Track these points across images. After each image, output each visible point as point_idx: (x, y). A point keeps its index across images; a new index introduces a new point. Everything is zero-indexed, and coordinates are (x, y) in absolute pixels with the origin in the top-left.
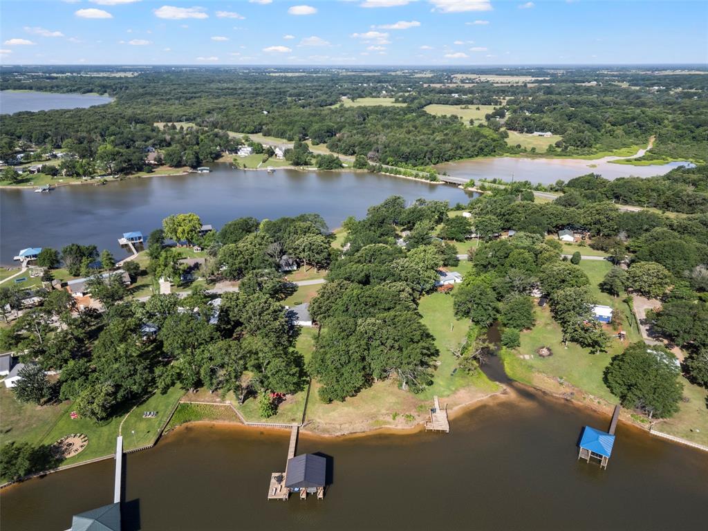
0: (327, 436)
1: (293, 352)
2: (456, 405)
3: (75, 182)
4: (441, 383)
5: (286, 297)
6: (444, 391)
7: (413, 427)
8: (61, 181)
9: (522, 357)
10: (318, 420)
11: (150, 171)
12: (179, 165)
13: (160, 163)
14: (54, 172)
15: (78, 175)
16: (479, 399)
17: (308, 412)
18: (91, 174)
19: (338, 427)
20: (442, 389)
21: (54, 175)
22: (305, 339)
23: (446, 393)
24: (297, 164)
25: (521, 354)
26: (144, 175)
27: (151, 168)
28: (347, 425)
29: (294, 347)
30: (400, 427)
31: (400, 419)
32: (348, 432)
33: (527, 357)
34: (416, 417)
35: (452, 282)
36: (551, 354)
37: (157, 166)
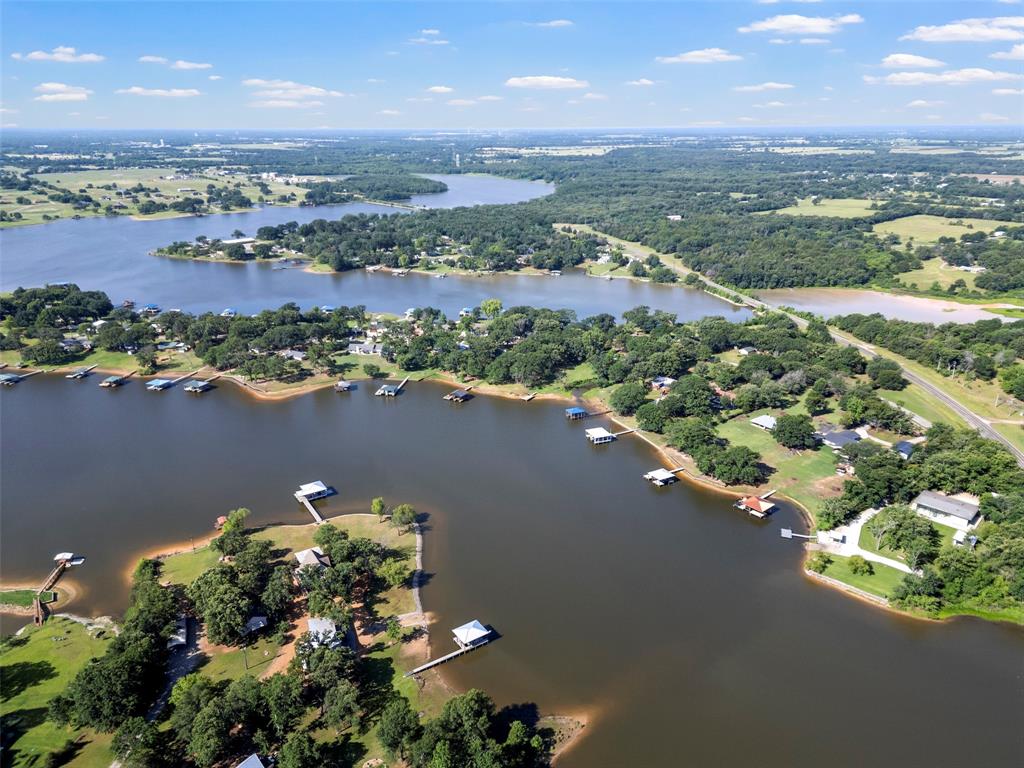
3: (463, 273)
8: (454, 271)
11: (517, 270)
12: (540, 267)
13: (528, 263)
14: (452, 264)
15: (466, 268)
18: (475, 268)
21: (452, 266)
24: (636, 275)
26: (511, 272)
27: (518, 267)
37: (526, 266)
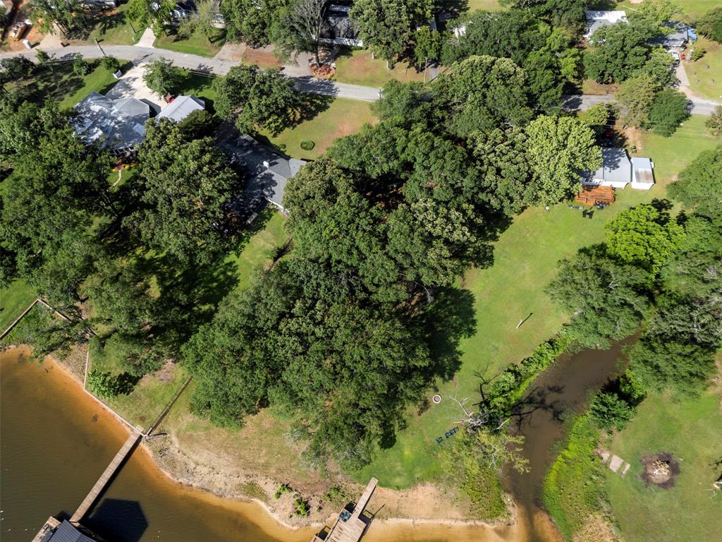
0: (168, 474)
1: (230, 264)
2: (398, 514)
4: (407, 452)
5: (300, 122)
6: (399, 475)
7: (295, 528)
9: (606, 456)
10: (174, 439)
16: (447, 522)
17: (173, 411)
19: (192, 465)
20: (399, 467)
22: (262, 243)
23: (398, 481)
25: (609, 449)
28: (205, 470)
29: (238, 255)
30: (275, 516)
31: (289, 499)
32: (199, 485)
33: (616, 463)
34: (314, 510)
35: (619, 185)
36: (665, 485)
